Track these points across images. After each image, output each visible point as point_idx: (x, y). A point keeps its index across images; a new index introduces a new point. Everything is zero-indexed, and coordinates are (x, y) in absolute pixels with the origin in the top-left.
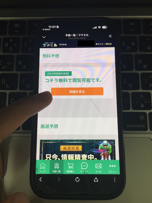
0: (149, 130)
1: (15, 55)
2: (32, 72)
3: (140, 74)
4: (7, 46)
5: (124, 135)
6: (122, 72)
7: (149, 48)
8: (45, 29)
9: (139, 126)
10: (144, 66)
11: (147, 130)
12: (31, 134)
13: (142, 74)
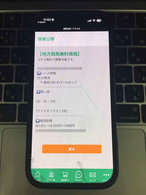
0: (141, 122)
1: (11, 47)
2: (28, 65)
3: (133, 67)
4: (3, 38)
5: (118, 127)
6: (116, 65)
7: (143, 42)
8: (40, 22)
9: (132, 118)
10: (137, 59)
11: (139, 122)
12: (26, 125)
13: (135, 67)
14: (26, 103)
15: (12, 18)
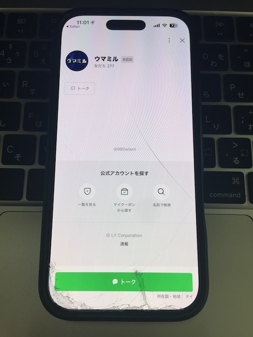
0: (247, 203)
1: (17, 70)
2: (47, 101)
3: (232, 107)
4: (3, 55)
5: (206, 211)
6: (203, 103)
7: (248, 65)
9: (231, 196)
10: (239, 94)
11: (243, 202)
13: (236, 108)
15: (20, 21)
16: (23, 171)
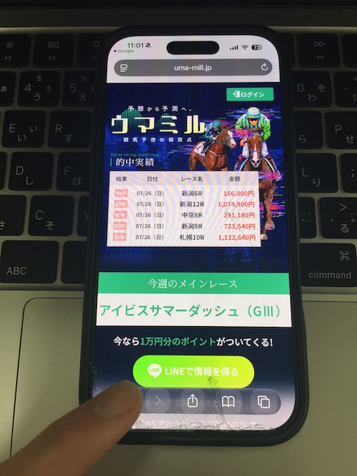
1: (48, 110)
3: (338, 156)
4: (29, 90)
5: (305, 297)
9: (338, 276)
10: (348, 138)
12: (83, 292)
13: (344, 157)
14: (84, 239)
15: (51, 45)
16: (56, 244)
